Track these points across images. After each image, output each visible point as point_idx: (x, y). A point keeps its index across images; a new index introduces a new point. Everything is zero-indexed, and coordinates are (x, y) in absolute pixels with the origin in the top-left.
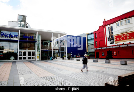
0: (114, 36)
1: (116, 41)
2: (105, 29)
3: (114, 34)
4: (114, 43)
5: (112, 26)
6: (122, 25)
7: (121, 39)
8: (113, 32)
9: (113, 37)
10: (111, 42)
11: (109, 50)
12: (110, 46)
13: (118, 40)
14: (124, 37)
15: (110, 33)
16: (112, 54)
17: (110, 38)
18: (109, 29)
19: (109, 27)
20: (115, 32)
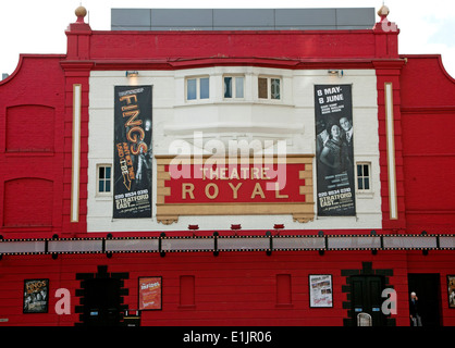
0: (155, 163)
1: (168, 200)
2: (77, 90)
3: (157, 149)
4: (148, 214)
5: (148, 89)
6: (234, 99)
7: (212, 191)
8: (149, 135)
9: (147, 172)
10: (126, 201)
11: (102, 269)
12: (110, 236)
13: (188, 200)
14: (235, 182)
15: (120, 135)
16: (126, 300)
17: (125, 170)
18: (119, 104)
19: (118, 89)
20: (167, 133)
